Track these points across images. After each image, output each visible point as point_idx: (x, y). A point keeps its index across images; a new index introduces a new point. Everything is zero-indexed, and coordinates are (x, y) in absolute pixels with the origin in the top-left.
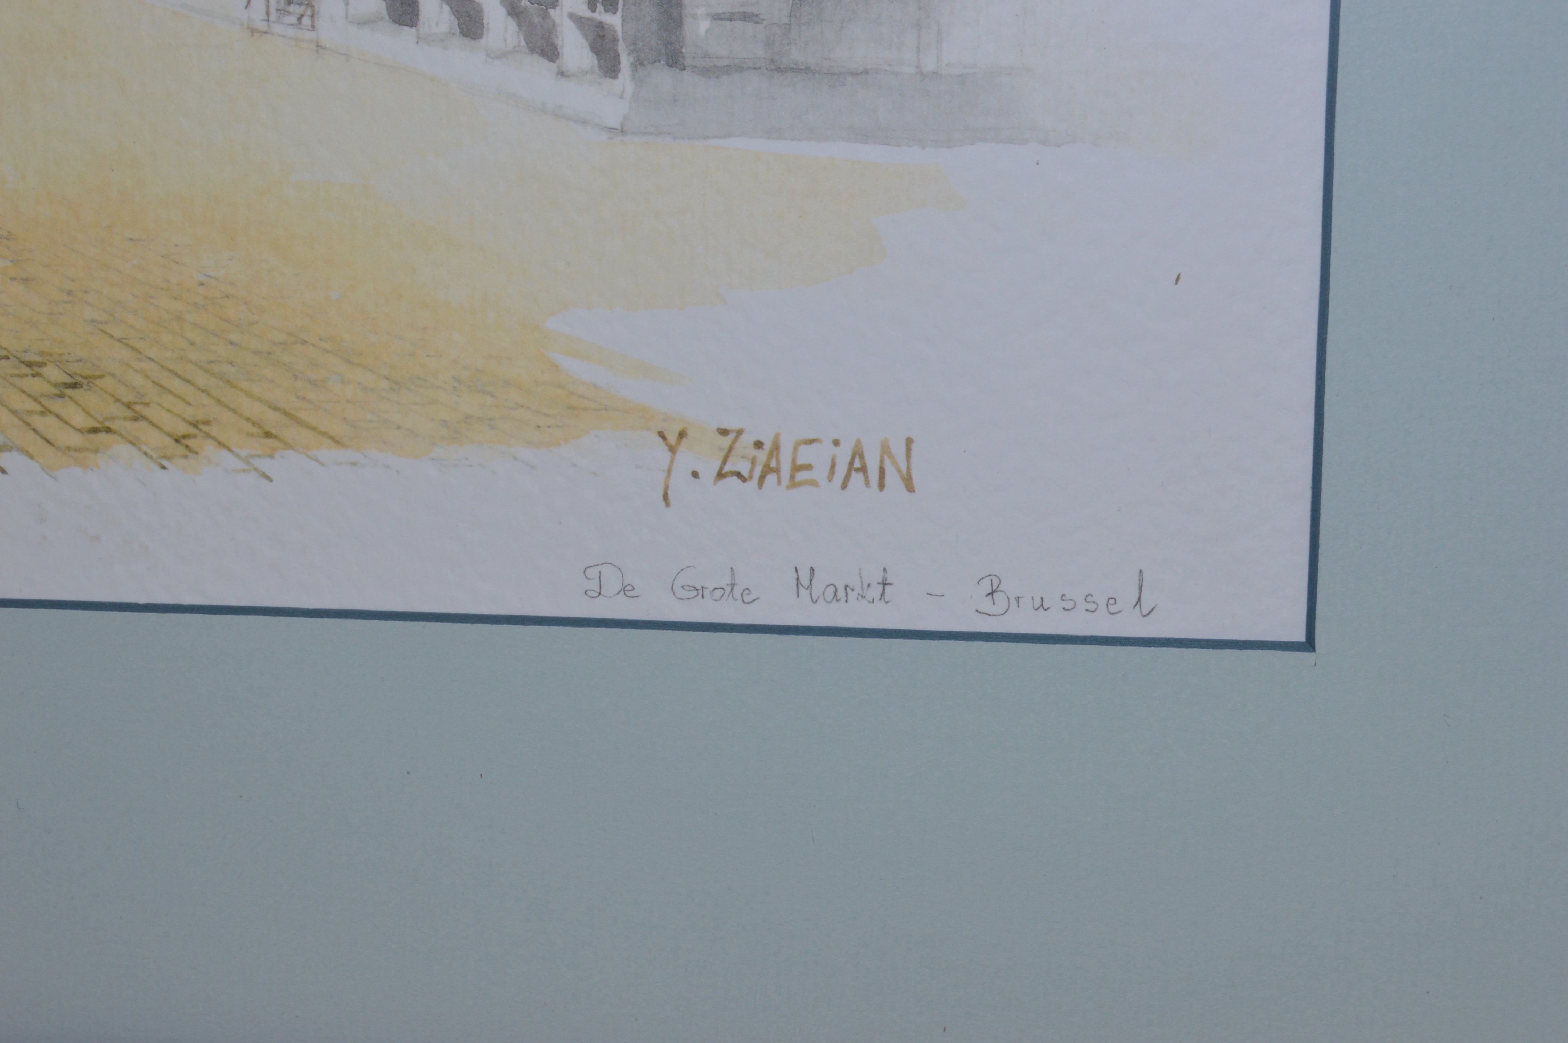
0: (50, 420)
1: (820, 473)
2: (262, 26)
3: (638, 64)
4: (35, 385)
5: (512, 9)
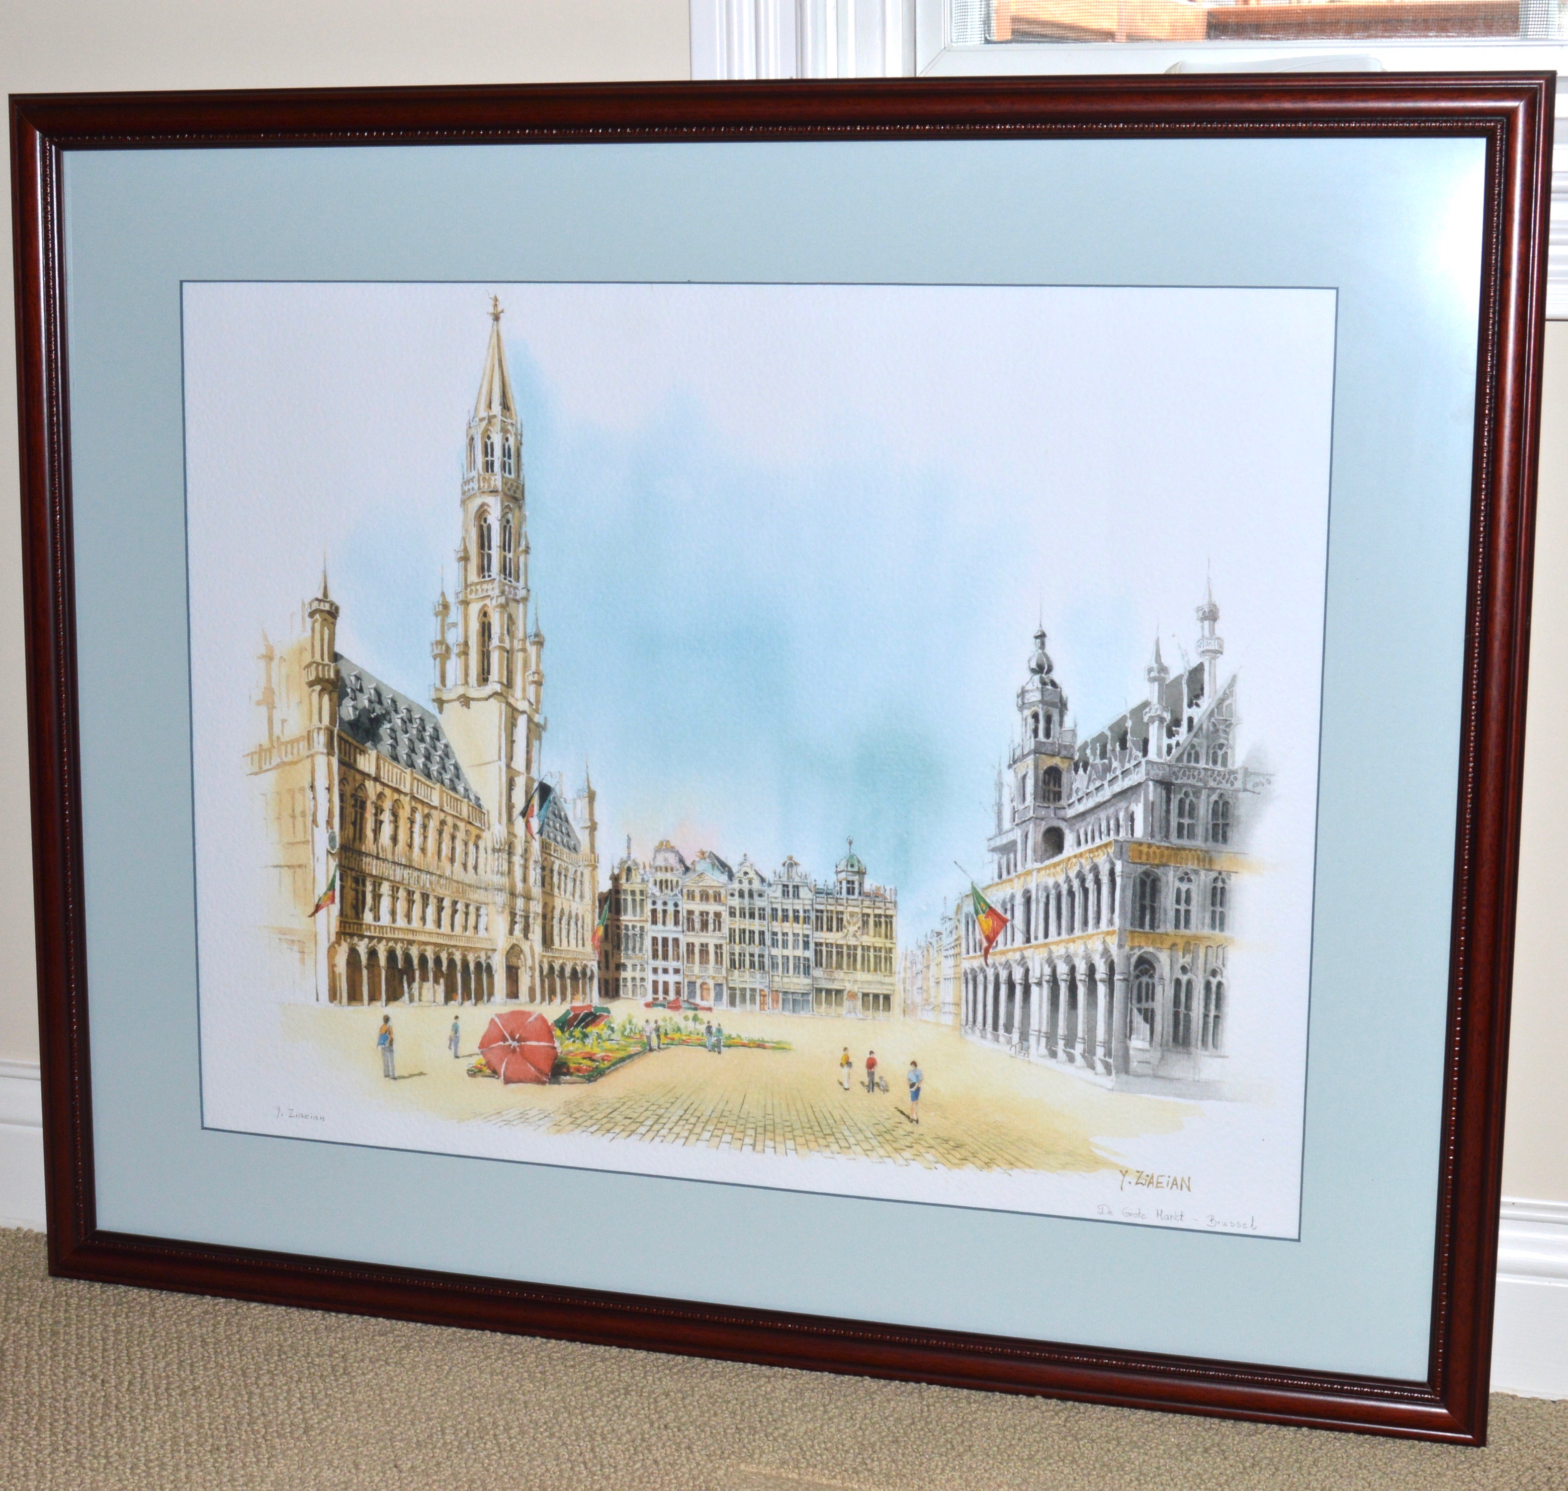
0: (950, 1156)
1: (1164, 1185)
2: (1014, 1055)
3: (1117, 1073)
4: (946, 1146)
5: (1083, 1056)
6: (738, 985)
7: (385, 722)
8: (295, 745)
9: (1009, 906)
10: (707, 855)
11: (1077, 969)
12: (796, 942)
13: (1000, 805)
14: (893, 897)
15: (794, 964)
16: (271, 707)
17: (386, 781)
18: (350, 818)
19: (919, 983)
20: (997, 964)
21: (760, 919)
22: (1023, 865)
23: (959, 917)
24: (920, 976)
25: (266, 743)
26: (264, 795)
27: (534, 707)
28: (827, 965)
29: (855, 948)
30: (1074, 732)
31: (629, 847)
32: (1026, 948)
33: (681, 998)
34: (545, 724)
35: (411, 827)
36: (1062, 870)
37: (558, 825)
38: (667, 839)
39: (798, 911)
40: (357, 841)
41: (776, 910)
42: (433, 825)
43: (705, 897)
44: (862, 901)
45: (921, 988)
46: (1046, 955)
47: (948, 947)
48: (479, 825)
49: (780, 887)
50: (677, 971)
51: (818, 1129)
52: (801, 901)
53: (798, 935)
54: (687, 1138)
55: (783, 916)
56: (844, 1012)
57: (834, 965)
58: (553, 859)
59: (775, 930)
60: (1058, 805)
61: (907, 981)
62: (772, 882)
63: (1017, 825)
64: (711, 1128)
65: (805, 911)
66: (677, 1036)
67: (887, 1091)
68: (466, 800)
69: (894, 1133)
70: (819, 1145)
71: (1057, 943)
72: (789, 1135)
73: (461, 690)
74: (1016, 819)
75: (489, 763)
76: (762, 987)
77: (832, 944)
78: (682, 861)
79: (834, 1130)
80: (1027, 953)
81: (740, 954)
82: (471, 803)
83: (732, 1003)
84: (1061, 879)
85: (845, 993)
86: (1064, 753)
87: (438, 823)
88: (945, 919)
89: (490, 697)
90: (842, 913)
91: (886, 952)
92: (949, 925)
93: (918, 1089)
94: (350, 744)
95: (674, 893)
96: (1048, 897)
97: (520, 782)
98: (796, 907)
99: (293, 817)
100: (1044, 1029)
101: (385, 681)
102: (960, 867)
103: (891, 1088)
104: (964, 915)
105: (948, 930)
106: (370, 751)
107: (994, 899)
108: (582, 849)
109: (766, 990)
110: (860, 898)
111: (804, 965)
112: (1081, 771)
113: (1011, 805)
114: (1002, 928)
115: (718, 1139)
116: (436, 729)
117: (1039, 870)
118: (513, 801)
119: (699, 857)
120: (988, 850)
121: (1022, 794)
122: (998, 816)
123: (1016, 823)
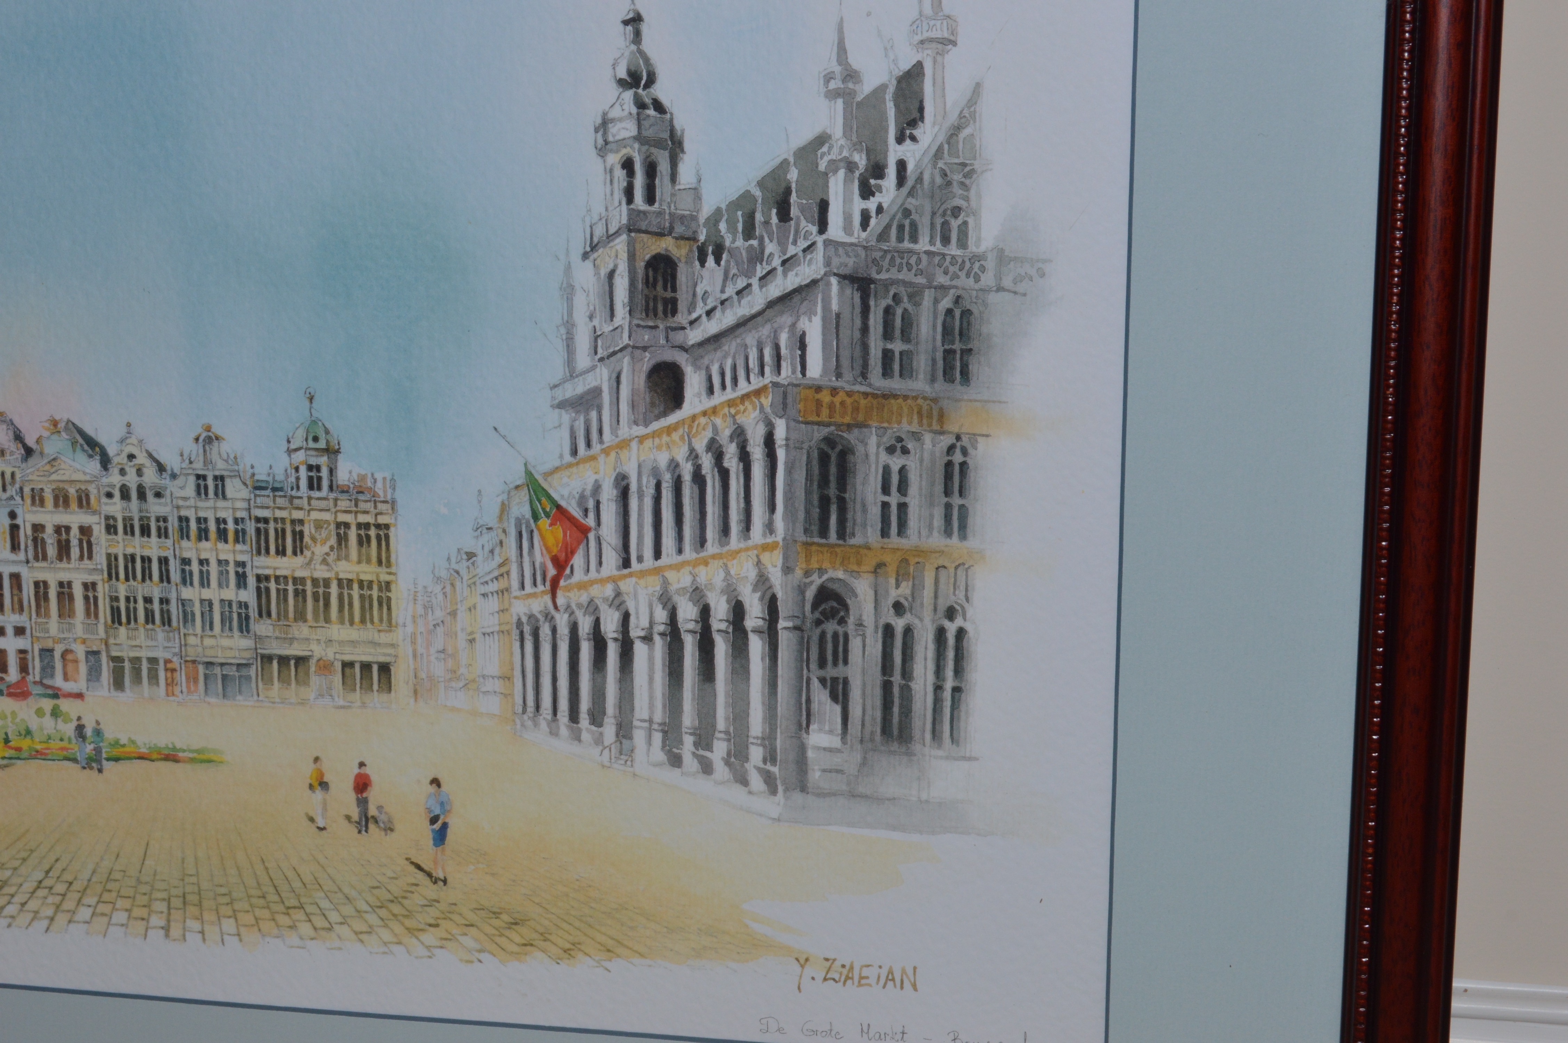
0: (503, 939)
1: (872, 980)
2: (607, 764)
3: (786, 790)
4: (496, 923)
5: (727, 763)
6: (127, 653)
9: (591, 504)
10: (61, 425)
11: (712, 613)
12: (223, 575)
13: (569, 326)
14: (389, 491)
15: (222, 614)
19: (439, 642)
20: (574, 607)
21: (159, 536)
22: (614, 431)
23: (505, 525)
24: (440, 630)
28: (279, 614)
29: (327, 583)
30: (696, 192)
32: (625, 576)
33: (30, 678)
36: (682, 438)
39: (225, 521)
41: (187, 520)
43: (62, 500)
44: (336, 500)
45: (443, 651)
46: (658, 588)
47: (487, 578)
49: (192, 480)
50: (20, 631)
51: (276, 898)
52: (228, 504)
53: (227, 562)
54: (52, 919)
55: (199, 530)
56: (312, 696)
57: (291, 615)
59: (186, 555)
60: (673, 322)
61: (419, 640)
62: (177, 471)
63: (601, 360)
64: (92, 901)
65: (236, 521)
66: (25, 744)
67: (392, 830)
69: (406, 902)
70: (278, 926)
71: (677, 567)
72: (226, 910)
74: (600, 350)
76: (168, 656)
77: (285, 577)
78: (18, 437)
79: (303, 900)
80: (626, 586)
81: (128, 599)
83: (118, 684)
84: (681, 454)
85: (313, 662)
86: (679, 229)
88: (481, 529)
90: (301, 522)
91: (380, 589)
92: (488, 540)
93: (445, 826)
95: (8, 494)
96: (658, 486)
98: (222, 514)
100: (659, 716)
102: (504, 437)
103: (398, 826)
104: (513, 521)
105: (487, 549)
107: (565, 492)
109: (175, 659)
110: (332, 495)
111: (239, 614)
112: (710, 261)
113: (591, 325)
114: (579, 543)
115: (105, 920)
117: (642, 439)
119: (48, 429)
120: (552, 406)
121: (608, 304)
122: (568, 346)
123: (599, 356)
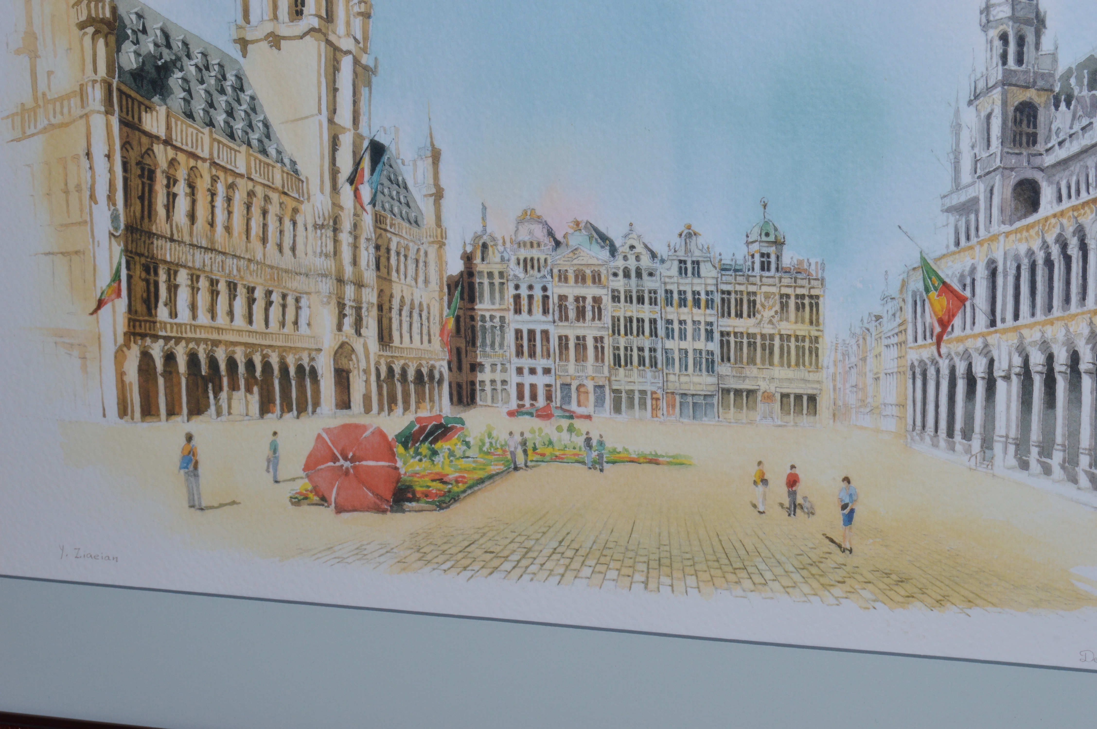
0: (893, 592)
2: (974, 468)
4: (887, 580)
5: (1063, 467)
6: (623, 387)
7: (176, 71)
8: (65, 103)
9: (968, 281)
10: (582, 225)
11: (1055, 359)
12: (696, 331)
13: (957, 154)
14: (820, 272)
15: (694, 359)
16: (34, 55)
17: (179, 144)
18: (135, 194)
19: (853, 379)
20: (953, 355)
21: (651, 304)
22: (987, 229)
23: (905, 296)
24: (854, 371)
25: (30, 103)
26: (29, 166)
27: (361, 45)
28: (736, 360)
29: (772, 337)
30: (1054, 57)
31: (484, 219)
32: (991, 333)
33: (553, 404)
34: (376, 67)
35: (212, 201)
36: (1037, 233)
37: (394, 193)
38: (532, 207)
39: (699, 293)
40: (146, 220)
41: (671, 292)
42: (239, 197)
43: (581, 278)
44: (780, 278)
45: (856, 386)
46: (1016, 341)
47: (889, 334)
48: (297, 196)
49: (676, 263)
50: (547, 371)
51: (727, 562)
52: (702, 281)
53: (699, 322)
54: (563, 576)
55: (680, 299)
56: (758, 418)
57: (745, 360)
58: (389, 235)
59: (670, 317)
60: (1033, 150)
61: (838, 378)
62: (665, 257)
63: (979, 177)
64: (593, 563)
65: (707, 293)
66: (548, 451)
67: (813, 514)
68: (279, 165)
69: (821, 565)
70: (727, 581)
71: (1030, 326)
72: (690, 570)
73: (269, 27)
74: (978, 171)
75: (306, 118)
76: (654, 389)
77: (742, 333)
78: (551, 234)
79: (746, 563)
80: (992, 340)
81: (626, 348)
82: (285, 169)
83: (617, 409)
84: (1036, 245)
85: (759, 394)
86: (1040, 83)
87: (245, 195)
88: (887, 299)
89: (305, 34)
90: (755, 294)
91: (811, 342)
92: (891, 306)
93: (852, 511)
94: (133, 99)
95: (542, 274)
96: (1019, 268)
97: (346, 141)
98: (696, 288)
99: (66, 192)
100: (1013, 433)
101: (173, 19)
102: (906, 233)
103: (818, 511)
104: (910, 294)
105: (890, 313)
106: (158, 108)
107: (950, 273)
108: (425, 222)
109: (659, 392)
110: (778, 275)
111: (707, 360)
112: (1063, 106)
113: (972, 153)
114: (959, 308)
115: (602, 576)
116: (238, 78)
117: (1007, 234)
118: (338, 164)
119: (573, 228)
120: (942, 211)
121: (986, 137)
122: (955, 167)
123: (978, 174)
